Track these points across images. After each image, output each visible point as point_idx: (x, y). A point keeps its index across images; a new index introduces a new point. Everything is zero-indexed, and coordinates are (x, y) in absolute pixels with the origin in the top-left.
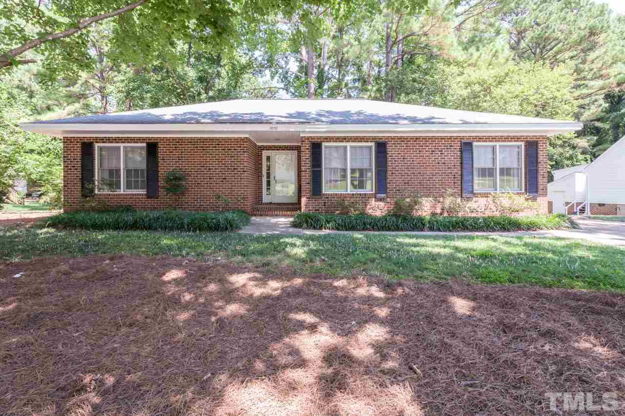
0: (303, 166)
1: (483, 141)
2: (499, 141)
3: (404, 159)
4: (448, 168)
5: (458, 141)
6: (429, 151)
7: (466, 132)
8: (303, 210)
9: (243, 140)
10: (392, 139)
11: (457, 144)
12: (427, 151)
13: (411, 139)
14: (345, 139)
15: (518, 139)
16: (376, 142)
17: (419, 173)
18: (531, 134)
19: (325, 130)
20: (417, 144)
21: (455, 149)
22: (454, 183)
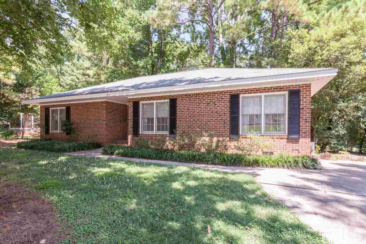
0: (130, 117)
1: (248, 93)
2: (263, 92)
3: (188, 110)
4: (220, 116)
5: (227, 95)
6: (206, 103)
7: (233, 86)
8: (129, 143)
9: (103, 102)
10: (180, 96)
11: (227, 96)
12: (204, 103)
13: (193, 95)
14: (152, 98)
15: (280, 89)
16: (170, 99)
17: (198, 120)
18: (294, 84)
19: (133, 94)
20: (197, 98)
21: (225, 100)
22: (224, 127)
